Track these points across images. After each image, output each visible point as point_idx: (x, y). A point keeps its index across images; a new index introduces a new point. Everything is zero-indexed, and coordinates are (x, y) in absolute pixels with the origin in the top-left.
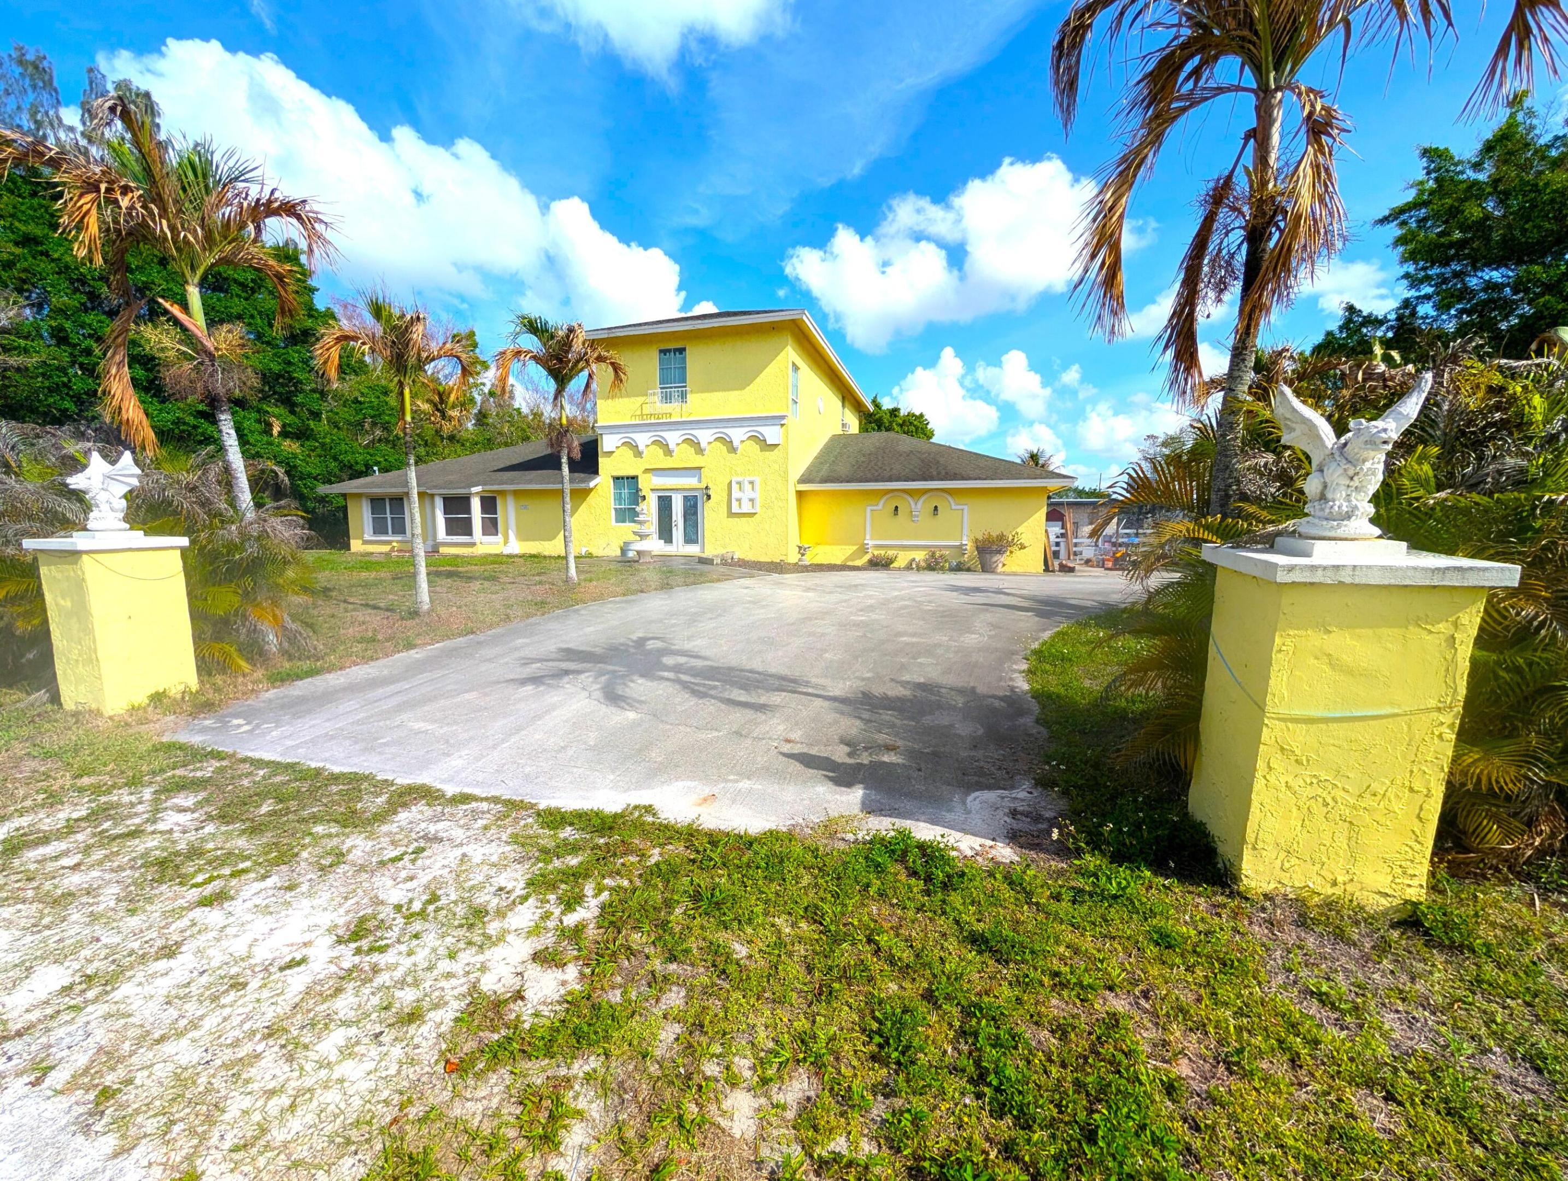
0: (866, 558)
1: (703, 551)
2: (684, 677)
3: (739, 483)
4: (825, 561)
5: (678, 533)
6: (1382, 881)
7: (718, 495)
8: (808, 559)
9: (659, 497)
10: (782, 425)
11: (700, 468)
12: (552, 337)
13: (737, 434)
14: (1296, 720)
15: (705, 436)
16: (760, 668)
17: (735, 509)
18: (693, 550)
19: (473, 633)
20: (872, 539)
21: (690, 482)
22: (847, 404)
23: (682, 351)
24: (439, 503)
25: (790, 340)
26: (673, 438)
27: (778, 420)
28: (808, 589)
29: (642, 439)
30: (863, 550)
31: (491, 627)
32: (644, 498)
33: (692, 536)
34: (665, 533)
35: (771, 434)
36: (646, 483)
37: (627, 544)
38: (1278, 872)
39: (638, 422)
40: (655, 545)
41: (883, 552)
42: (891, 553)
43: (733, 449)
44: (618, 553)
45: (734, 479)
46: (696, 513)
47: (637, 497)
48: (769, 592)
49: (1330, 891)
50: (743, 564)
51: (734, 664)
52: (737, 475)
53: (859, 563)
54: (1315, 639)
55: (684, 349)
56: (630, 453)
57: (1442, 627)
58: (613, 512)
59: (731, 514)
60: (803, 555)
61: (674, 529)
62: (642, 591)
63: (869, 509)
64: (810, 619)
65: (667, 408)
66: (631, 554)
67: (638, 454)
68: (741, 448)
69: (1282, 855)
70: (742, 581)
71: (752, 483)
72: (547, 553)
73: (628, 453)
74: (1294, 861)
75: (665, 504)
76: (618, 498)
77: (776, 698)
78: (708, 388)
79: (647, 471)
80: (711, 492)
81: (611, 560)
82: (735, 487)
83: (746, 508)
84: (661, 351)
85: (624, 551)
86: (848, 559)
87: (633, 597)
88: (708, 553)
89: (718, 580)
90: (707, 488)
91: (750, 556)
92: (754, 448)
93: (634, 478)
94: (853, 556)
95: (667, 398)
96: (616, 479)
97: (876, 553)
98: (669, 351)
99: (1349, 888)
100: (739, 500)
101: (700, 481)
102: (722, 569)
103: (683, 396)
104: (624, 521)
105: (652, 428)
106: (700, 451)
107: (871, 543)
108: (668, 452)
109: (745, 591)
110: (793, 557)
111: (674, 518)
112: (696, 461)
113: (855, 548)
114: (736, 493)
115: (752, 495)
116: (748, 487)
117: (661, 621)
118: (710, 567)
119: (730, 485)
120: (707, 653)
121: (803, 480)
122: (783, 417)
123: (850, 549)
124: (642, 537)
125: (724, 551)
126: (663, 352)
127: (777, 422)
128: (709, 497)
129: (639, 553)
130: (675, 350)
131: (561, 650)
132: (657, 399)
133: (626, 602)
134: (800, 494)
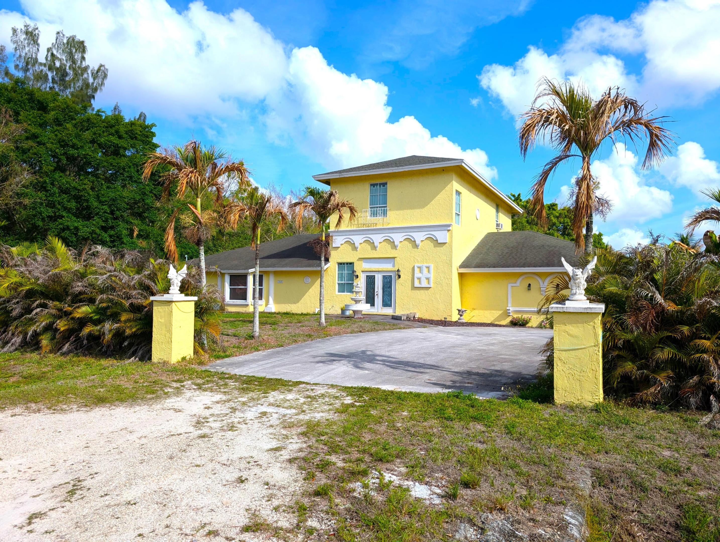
0: (509, 319)
1: (395, 311)
2: (387, 363)
3: (419, 267)
4: (478, 321)
5: (379, 300)
6: (590, 398)
7: (405, 275)
8: (466, 318)
9: (367, 276)
10: (449, 230)
11: (394, 258)
12: (321, 197)
13: (419, 237)
14: (562, 351)
15: (398, 238)
16: (423, 362)
17: (417, 284)
18: (388, 311)
19: (282, 346)
20: (512, 306)
21: (387, 267)
22: (500, 209)
23: (384, 184)
24: (227, 279)
25: (454, 176)
26: (377, 238)
27: (446, 227)
28: (459, 334)
29: (358, 239)
30: (507, 314)
31: (289, 344)
32: (357, 277)
33: (387, 303)
34: (370, 300)
35: (441, 236)
36: (359, 267)
37: (347, 306)
38: (564, 397)
39: (355, 229)
40: (365, 308)
41: (520, 316)
42: (525, 316)
43: (416, 246)
44: (340, 312)
45: (416, 265)
46: (390, 287)
47: (353, 276)
48: (434, 335)
49: (578, 402)
50: (421, 320)
51: (410, 360)
52: (418, 262)
53: (504, 323)
54: (563, 327)
55: (386, 184)
56: (349, 248)
57: (591, 323)
58: (337, 286)
59: (414, 288)
60: (461, 316)
61: (376, 297)
62: (361, 332)
63: (510, 285)
64: (454, 347)
65: (374, 220)
66: (348, 313)
67: (355, 248)
68: (421, 244)
69: (564, 392)
70: (419, 329)
71: (428, 268)
72: (294, 312)
73: (348, 248)
74: (567, 393)
75: (370, 281)
76: (341, 277)
77: (428, 371)
78: (400, 208)
79: (360, 259)
80: (401, 274)
81: (337, 316)
82: (417, 270)
83: (424, 284)
84: (371, 185)
85: (343, 311)
86: (495, 320)
87: (356, 334)
88: (398, 313)
89: (404, 328)
90: (398, 271)
91: (426, 316)
92: (430, 244)
93: (352, 264)
94: (498, 319)
95: (374, 214)
96: (340, 264)
97: (515, 316)
98: (377, 184)
99: (582, 401)
100: (419, 279)
101: (394, 266)
102: (407, 323)
103: (385, 214)
104: (344, 292)
105: (364, 233)
106: (394, 247)
107: (511, 309)
108: (374, 248)
109: (420, 334)
110: (455, 317)
111: (376, 290)
112: (391, 253)
113: (501, 312)
114: (417, 274)
115: (428, 276)
116: (425, 270)
117: (373, 345)
118: (399, 321)
119: (413, 269)
120: (398, 357)
121: (462, 266)
122: (449, 226)
123: (497, 313)
124: (357, 301)
125: (409, 313)
126: (373, 185)
127: (445, 228)
128: (399, 277)
129: (354, 311)
130: (380, 184)
131: (327, 354)
132: (368, 214)
133: (353, 336)
134: (461, 275)
